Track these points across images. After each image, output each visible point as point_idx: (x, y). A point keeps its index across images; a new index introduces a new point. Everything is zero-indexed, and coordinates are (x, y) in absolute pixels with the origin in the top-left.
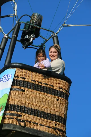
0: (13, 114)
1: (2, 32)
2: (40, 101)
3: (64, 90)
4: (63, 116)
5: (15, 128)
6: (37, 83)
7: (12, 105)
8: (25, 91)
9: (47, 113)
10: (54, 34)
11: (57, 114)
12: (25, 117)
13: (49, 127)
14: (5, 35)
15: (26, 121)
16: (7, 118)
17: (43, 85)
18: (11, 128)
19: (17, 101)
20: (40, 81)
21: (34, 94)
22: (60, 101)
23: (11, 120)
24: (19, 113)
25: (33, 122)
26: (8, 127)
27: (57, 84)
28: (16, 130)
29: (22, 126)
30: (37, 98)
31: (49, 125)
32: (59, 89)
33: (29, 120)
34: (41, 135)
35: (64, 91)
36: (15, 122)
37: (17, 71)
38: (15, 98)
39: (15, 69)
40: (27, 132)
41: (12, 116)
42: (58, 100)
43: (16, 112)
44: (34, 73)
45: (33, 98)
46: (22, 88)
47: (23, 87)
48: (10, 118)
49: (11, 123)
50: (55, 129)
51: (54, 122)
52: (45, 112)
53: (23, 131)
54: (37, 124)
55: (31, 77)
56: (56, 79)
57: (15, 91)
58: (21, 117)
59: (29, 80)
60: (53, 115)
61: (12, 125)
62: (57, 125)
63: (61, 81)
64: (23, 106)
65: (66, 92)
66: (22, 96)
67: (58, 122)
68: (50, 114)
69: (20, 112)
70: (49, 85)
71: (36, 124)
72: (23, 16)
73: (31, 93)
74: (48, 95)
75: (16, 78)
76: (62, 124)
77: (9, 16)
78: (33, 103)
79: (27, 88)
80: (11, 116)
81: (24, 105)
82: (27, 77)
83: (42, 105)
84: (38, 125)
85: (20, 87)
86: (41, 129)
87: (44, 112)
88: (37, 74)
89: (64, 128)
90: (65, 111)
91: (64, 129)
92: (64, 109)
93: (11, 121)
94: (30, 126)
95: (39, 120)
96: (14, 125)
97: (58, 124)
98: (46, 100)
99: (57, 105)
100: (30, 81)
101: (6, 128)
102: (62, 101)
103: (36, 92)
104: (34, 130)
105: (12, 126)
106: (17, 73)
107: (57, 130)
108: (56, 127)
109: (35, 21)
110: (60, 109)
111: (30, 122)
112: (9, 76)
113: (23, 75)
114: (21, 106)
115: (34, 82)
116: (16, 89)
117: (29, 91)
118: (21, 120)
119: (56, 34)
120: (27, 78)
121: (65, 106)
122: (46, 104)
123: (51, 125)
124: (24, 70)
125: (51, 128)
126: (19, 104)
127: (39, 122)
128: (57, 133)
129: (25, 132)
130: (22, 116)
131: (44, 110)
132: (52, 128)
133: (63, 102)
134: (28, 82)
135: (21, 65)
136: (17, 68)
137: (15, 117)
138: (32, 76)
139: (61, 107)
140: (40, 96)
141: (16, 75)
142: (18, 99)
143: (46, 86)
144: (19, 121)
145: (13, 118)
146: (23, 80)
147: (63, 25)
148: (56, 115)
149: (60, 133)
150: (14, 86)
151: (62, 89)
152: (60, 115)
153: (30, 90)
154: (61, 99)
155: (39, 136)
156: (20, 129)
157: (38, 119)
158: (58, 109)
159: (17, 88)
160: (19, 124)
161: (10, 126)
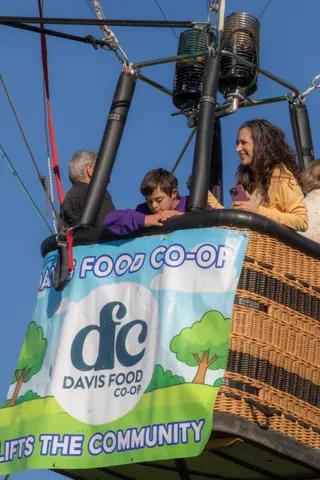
0: (238, 385)
5: (245, 429)
7: (235, 352)
8: (270, 309)
12: (267, 395)
16: (221, 394)
17: (311, 292)
18: (235, 431)
19: (248, 341)
23: (234, 402)
24: (255, 383)
25: (285, 415)
28: (248, 436)
29: (259, 425)
33: (279, 405)
34: (301, 457)
36: (244, 410)
37: (250, 241)
38: (243, 331)
40: (272, 446)
41: (235, 391)
43: (247, 379)
45: (287, 336)
46: (262, 299)
47: (265, 294)
49: (233, 411)
53: (263, 441)
54: (295, 420)
55: (284, 265)
57: (243, 308)
58: (258, 395)
59: (280, 273)
64: (263, 360)
66: (261, 326)
69: (256, 378)
71: (292, 421)
73: (283, 319)
75: (248, 265)
79: (275, 299)
80: (233, 390)
81: (265, 357)
82: (276, 262)
84: (297, 422)
85: (257, 295)
87: (305, 380)
93: (234, 407)
94: (279, 428)
95: (299, 408)
96: (238, 418)
98: (317, 344)
100: (283, 276)
101: (221, 427)
103: (296, 314)
104: (287, 439)
105: (238, 423)
111: (279, 413)
112: (225, 254)
113: (267, 255)
114: (258, 360)
116: (248, 301)
117: (276, 310)
120: (276, 265)
122: (316, 356)
124: (269, 239)
126: (254, 353)
127: (298, 414)
129: (268, 444)
130: (261, 392)
131: (305, 373)
134: (276, 280)
135: (250, 218)
136: (250, 230)
137: (245, 395)
138: (287, 260)
140: (298, 327)
141: (249, 254)
142: (253, 337)
145: (238, 398)
146: (265, 271)
150: (242, 289)
153: (281, 307)
156: (257, 433)
157: (298, 405)
159: (250, 299)
160: (255, 417)
161: (233, 422)
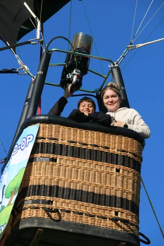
0: (37, 201)
1: (28, 74)
2: (85, 175)
3: (130, 153)
4: (130, 198)
5: (41, 223)
6: (78, 145)
7: (36, 186)
8: (58, 160)
9: (100, 194)
10: (114, 64)
11: (119, 195)
12: (58, 203)
13: (105, 218)
14: (34, 78)
15: (61, 210)
16: (27, 209)
17: (90, 147)
18: (35, 225)
19: (43, 178)
20: (84, 142)
21: (74, 164)
22: (123, 172)
23: (35, 210)
24: (48, 198)
25: (73, 212)
26: (30, 222)
27: (116, 145)
28: (44, 227)
29: (54, 220)
30: (79, 170)
31: (103, 214)
32: (119, 152)
33: (66, 208)
34: (89, 233)
35: (130, 155)
36: (41, 213)
37: (41, 129)
38: (40, 174)
39: (38, 125)
40: (64, 229)
41: (35, 205)
42: (118, 171)
43: (42, 198)
44: (72, 129)
45: (72, 171)
46: (52, 156)
47: (54, 153)
48: (33, 208)
49: (34, 216)
50: (115, 220)
51: (114, 208)
52: (95, 192)
53: (56, 227)
54: (82, 214)
55: (66, 136)
56: (114, 136)
57: (39, 163)
58: (52, 205)
59: (64, 142)
60: (110, 196)
61: (36, 219)
62: (119, 213)
63: (123, 138)
64: (54, 186)
65: (133, 156)
66: (52, 169)
67: (120, 209)
68: (105, 195)
69: (50, 196)
70: (100, 148)
71: (79, 214)
72: (53, 39)
73: (68, 163)
74: (100, 163)
75: (40, 141)
76: (128, 211)
77: (29, 42)
78: (72, 179)
79: (61, 154)
81: (55, 184)
82: (60, 136)
83: (89, 181)
84: (84, 215)
85: (48, 154)
86: (90, 221)
87: (93, 193)
88: (79, 130)
89: (132, 218)
90: (133, 189)
91: (134, 220)
92: (130, 186)
93: (34, 213)
94: (69, 219)
95: (84, 207)
96: (39, 219)
97: (122, 212)
98: (97, 173)
99: (116, 179)
100: (66, 142)
101: (27, 225)
102: (127, 172)
103: (78, 160)
104: (76, 224)
105: (36, 221)
106: (41, 132)
107: (119, 221)
108: (116, 216)
109: (78, 46)
110: (122, 186)
111: (69, 212)
112: (29, 138)
113: (53, 133)
114: (51, 187)
115: (72, 145)
116: (41, 159)
117: (64, 161)
118: (52, 209)
119: (117, 64)
120: (60, 138)
121: (134, 181)
122: (96, 179)
123: (107, 214)
124: (54, 126)
125: (108, 219)
126: (47, 183)
127: (84, 210)
128: (121, 227)
129: (61, 228)
130: (54, 203)
131: (94, 189)
132: (110, 219)
133: (128, 174)
134: (61, 145)
135: (47, 118)
136: (41, 123)
137: (41, 206)
138: (69, 134)
139: (125, 183)
140: (86, 167)
141: (41, 135)
142: (46, 176)
143: (95, 148)
144: (48, 211)
145: (37, 208)
146: (53, 142)
147: (128, 48)
148: (116, 197)
149: (125, 226)
150: (38, 153)
151: (125, 151)
152: (124, 197)
153: (65, 157)
154: (123, 169)
155: (87, 233)
156: (50, 224)
157: (83, 205)
158: (119, 186)
159: (43, 157)
160: (49, 216)
161: (33, 221)
